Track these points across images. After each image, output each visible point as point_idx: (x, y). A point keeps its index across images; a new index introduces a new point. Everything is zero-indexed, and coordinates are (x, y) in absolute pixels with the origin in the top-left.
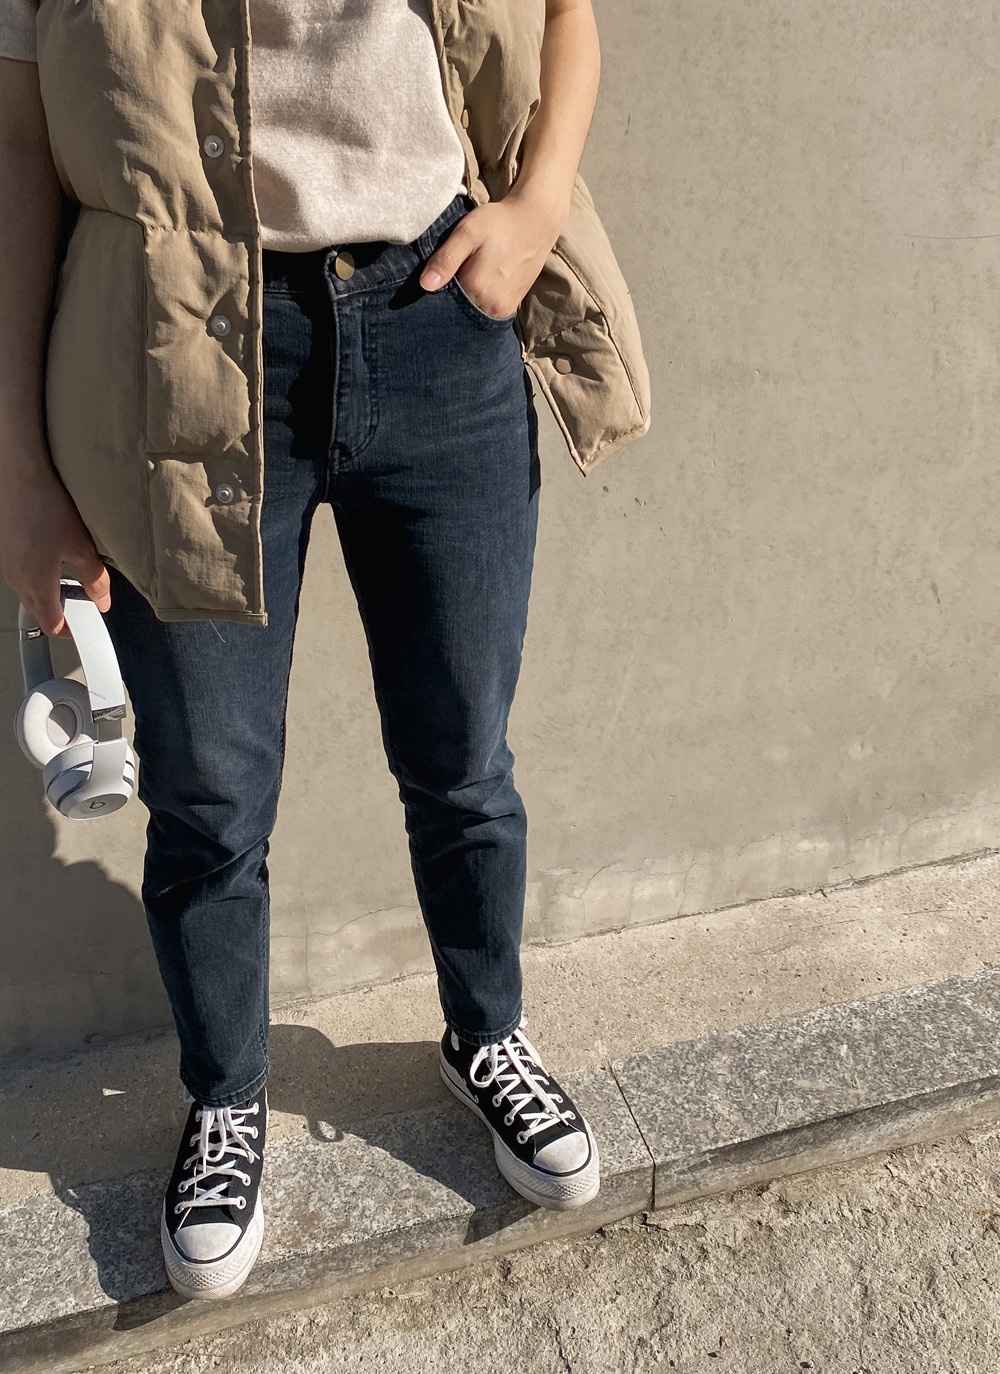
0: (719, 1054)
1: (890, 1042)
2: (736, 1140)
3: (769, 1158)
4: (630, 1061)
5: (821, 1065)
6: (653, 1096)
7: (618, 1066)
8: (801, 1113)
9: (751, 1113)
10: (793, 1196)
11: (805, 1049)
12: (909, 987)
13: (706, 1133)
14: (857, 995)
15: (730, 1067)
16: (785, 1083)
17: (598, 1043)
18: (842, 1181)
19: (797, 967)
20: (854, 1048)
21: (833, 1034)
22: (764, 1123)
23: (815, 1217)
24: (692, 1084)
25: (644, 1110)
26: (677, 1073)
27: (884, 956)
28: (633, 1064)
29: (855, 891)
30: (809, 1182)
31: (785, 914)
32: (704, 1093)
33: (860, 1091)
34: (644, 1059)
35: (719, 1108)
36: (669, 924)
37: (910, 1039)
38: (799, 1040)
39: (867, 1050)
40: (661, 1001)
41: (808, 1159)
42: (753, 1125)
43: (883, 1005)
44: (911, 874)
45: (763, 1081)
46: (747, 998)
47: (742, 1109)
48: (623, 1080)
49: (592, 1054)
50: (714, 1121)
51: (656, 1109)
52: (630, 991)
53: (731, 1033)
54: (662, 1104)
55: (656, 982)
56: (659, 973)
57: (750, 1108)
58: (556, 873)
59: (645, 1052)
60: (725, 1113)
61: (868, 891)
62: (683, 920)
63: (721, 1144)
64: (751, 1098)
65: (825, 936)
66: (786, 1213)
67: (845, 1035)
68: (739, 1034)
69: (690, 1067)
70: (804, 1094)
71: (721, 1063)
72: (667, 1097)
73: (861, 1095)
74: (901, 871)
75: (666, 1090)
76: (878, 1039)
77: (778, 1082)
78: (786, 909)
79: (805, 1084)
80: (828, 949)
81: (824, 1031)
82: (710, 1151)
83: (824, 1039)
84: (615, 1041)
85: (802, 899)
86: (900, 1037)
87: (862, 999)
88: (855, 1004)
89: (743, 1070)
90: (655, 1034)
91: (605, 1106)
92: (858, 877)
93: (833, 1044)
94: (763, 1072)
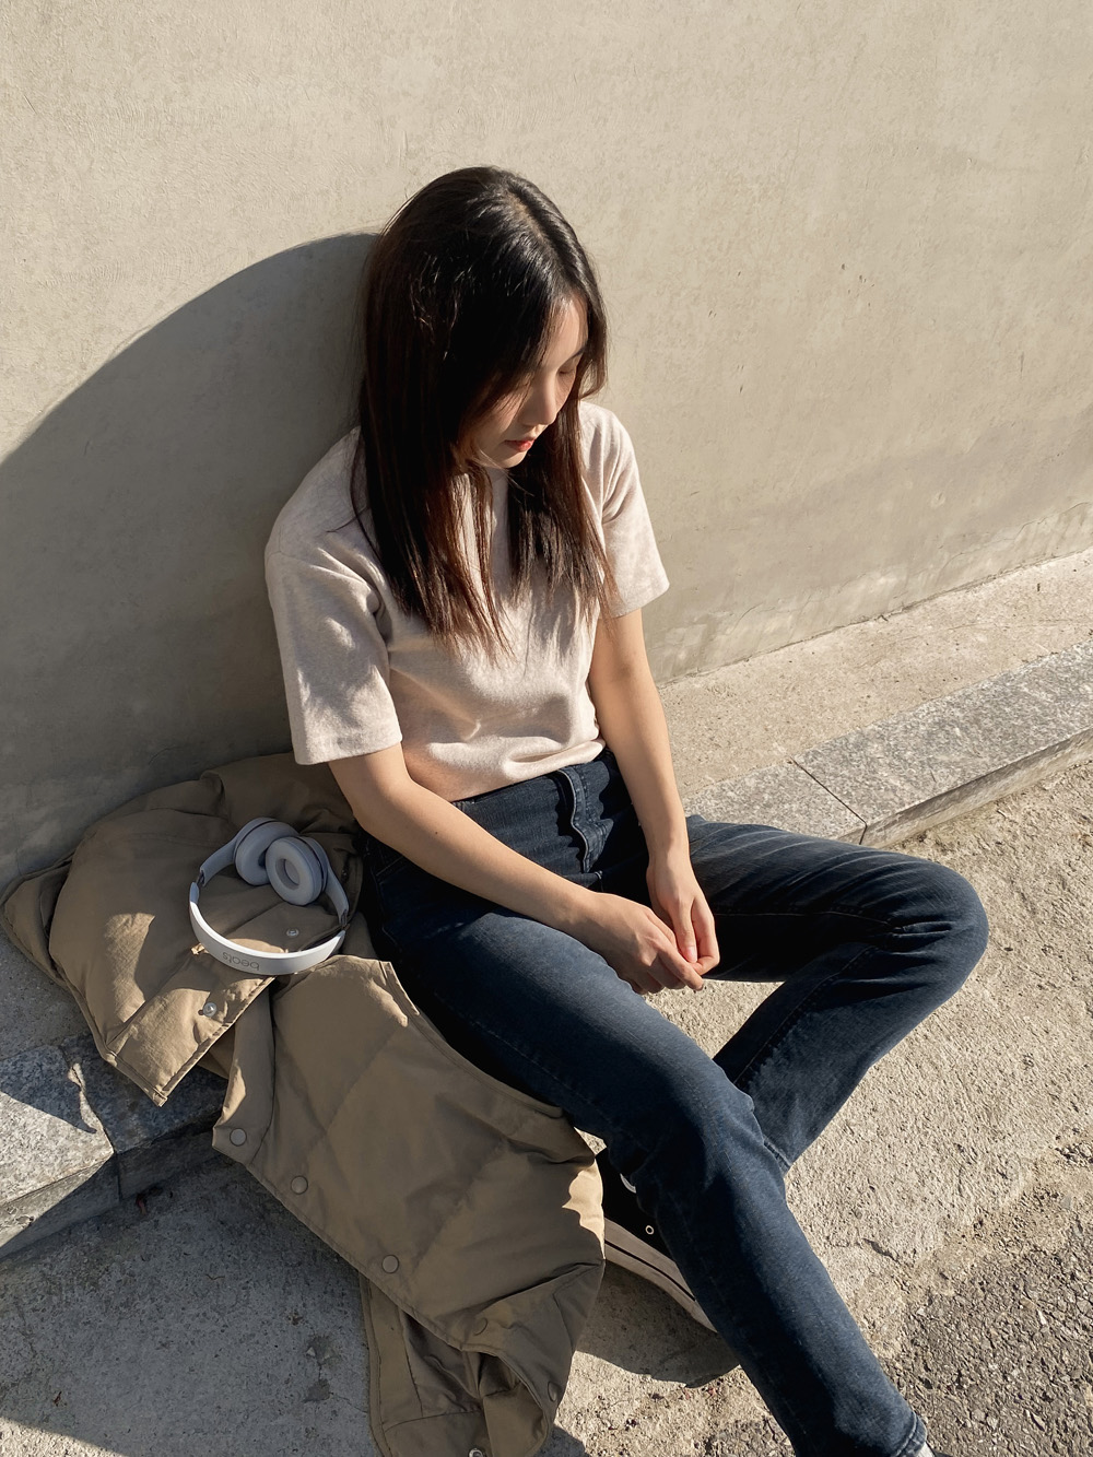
0: (869, 743)
1: (987, 723)
2: (917, 803)
3: (930, 814)
4: (807, 754)
5: (948, 743)
6: (839, 778)
7: (800, 760)
8: (952, 779)
9: (917, 783)
10: (946, 839)
11: (930, 734)
12: (979, 682)
13: (892, 800)
14: (945, 692)
15: (883, 751)
16: (929, 759)
17: (775, 744)
18: (973, 826)
19: (893, 675)
20: (964, 729)
21: (943, 721)
22: (930, 788)
23: (966, 852)
24: (862, 767)
25: (838, 789)
26: (847, 761)
27: (951, 661)
28: (810, 757)
29: (906, 615)
30: (950, 829)
31: (864, 636)
32: (875, 772)
33: (984, 759)
34: (815, 752)
35: (891, 781)
36: (782, 651)
37: (1000, 720)
38: (922, 728)
39: (973, 730)
40: (806, 708)
41: (951, 812)
42: (923, 791)
43: (968, 697)
44: (942, 598)
45: (912, 759)
46: (869, 701)
47: (907, 780)
48: (811, 771)
49: (775, 753)
50: (894, 791)
51: (847, 788)
52: (779, 704)
53: (870, 728)
54: (850, 784)
55: (796, 696)
56: (794, 688)
57: (914, 779)
58: (719, 615)
59: (814, 747)
60: (898, 784)
61: (917, 613)
62: (792, 647)
63: (907, 807)
64: (911, 772)
65: (902, 650)
66: (944, 851)
67: (952, 721)
68: (876, 727)
69: (854, 755)
70: (947, 765)
71: (875, 749)
72: (849, 778)
73: (985, 763)
74: (934, 596)
75: (846, 772)
76: (977, 721)
77: (924, 758)
78: (862, 633)
79: (944, 758)
80: (908, 660)
81: (936, 719)
82: (900, 813)
83: (939, 725)
84: (788, 741)
85: (871, 624)
86: (992, 718)
87: (951, 694)
88: (948, 698)
89: (894, 752)
90: (815, 734)
91: (807, 789)
92: (906, 604)
93: (947, 728)
94: (909, 753)
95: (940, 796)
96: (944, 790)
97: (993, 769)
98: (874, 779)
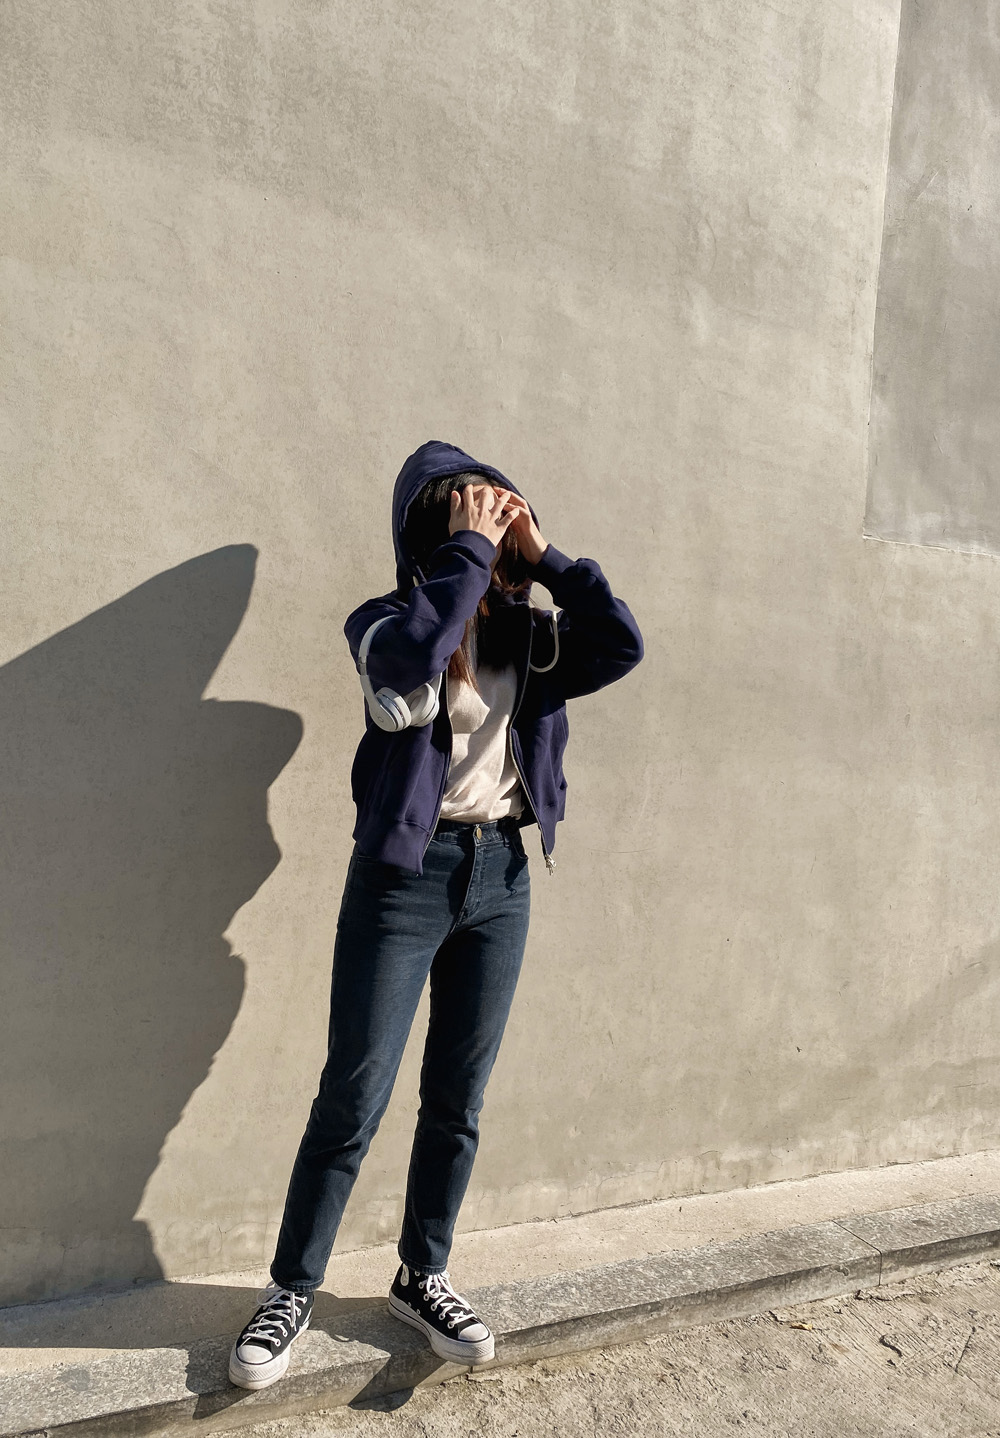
0: (504, 1292)
1: (599, 1286)
2: (519, 1329)
3: (536, 1344)
5: (562, 1296)
8: (553, 1317)
9: (525, 1317)
10: (550, 1367)
11: (552, 1289)
12: (608, 1263)
14: (579, 1267)
15: (511, 1297)
16: (543, 1304)
19: (544, 1254)
20: (579, 1289)
21: (567, 1283)
22: (533, 1321)
23: (563, 1377)
27: (592, 1249)
29: (573, 1220)
30: (558, 1360)
31: (535, 1230)
35: (507, 1315)
36: (469, 1234)
37: (610, 1285)
38: (548, 1286)
39: (586, 1290)
41: (557, 1346)
42: (527, 1322)
43: (594, 1271)
44: (604, 1212)
45: (530, 1303)
46: (517, 1268)
47: (520, 1315)
50: (505, 1321)
53: (510, 1283)
57: (525, 1315)
60: (511, 1318)
61: (580, 1220)
62: (477, 1232)
63: (510, 1330)
64: (524, 1311)
65: (558, 1240)
66: (546, 1376)
67: (573, 1283)
68: (514, 1284)
70: (554, 1309)
71: (505, 1296)
73: (585, 1309)
74: (598, 1210)
76: (592, 1285)
77: (539, 1304)
78: (535, 1228)
79: (555, 1305)
80: (561, 1246)
81: (562, 1282)
82: (504, 1334)
83: (562, 1286)
85: (543, 1224)
86: (604, 1284)
87: (582, 1268)
88: (578, 1271)
89: (518, 1299)
92: (574, 1213)
93: (568, 1287)
94: (530, 1300)
95: (541, 1327)
96: (543, 1323)
97: (587, 1314)
98: (494, 1313)
